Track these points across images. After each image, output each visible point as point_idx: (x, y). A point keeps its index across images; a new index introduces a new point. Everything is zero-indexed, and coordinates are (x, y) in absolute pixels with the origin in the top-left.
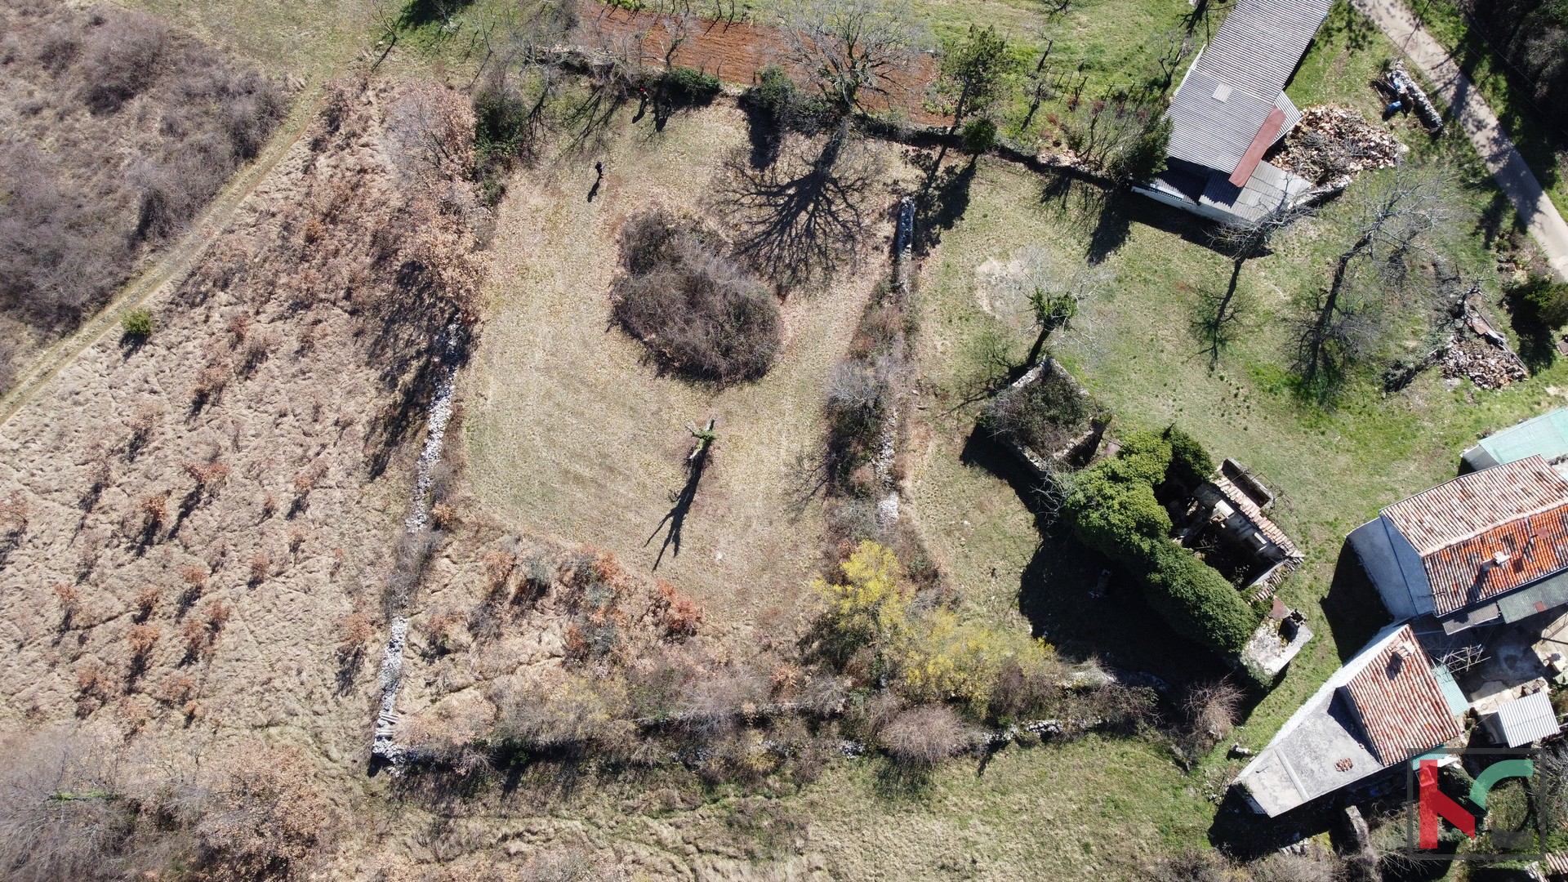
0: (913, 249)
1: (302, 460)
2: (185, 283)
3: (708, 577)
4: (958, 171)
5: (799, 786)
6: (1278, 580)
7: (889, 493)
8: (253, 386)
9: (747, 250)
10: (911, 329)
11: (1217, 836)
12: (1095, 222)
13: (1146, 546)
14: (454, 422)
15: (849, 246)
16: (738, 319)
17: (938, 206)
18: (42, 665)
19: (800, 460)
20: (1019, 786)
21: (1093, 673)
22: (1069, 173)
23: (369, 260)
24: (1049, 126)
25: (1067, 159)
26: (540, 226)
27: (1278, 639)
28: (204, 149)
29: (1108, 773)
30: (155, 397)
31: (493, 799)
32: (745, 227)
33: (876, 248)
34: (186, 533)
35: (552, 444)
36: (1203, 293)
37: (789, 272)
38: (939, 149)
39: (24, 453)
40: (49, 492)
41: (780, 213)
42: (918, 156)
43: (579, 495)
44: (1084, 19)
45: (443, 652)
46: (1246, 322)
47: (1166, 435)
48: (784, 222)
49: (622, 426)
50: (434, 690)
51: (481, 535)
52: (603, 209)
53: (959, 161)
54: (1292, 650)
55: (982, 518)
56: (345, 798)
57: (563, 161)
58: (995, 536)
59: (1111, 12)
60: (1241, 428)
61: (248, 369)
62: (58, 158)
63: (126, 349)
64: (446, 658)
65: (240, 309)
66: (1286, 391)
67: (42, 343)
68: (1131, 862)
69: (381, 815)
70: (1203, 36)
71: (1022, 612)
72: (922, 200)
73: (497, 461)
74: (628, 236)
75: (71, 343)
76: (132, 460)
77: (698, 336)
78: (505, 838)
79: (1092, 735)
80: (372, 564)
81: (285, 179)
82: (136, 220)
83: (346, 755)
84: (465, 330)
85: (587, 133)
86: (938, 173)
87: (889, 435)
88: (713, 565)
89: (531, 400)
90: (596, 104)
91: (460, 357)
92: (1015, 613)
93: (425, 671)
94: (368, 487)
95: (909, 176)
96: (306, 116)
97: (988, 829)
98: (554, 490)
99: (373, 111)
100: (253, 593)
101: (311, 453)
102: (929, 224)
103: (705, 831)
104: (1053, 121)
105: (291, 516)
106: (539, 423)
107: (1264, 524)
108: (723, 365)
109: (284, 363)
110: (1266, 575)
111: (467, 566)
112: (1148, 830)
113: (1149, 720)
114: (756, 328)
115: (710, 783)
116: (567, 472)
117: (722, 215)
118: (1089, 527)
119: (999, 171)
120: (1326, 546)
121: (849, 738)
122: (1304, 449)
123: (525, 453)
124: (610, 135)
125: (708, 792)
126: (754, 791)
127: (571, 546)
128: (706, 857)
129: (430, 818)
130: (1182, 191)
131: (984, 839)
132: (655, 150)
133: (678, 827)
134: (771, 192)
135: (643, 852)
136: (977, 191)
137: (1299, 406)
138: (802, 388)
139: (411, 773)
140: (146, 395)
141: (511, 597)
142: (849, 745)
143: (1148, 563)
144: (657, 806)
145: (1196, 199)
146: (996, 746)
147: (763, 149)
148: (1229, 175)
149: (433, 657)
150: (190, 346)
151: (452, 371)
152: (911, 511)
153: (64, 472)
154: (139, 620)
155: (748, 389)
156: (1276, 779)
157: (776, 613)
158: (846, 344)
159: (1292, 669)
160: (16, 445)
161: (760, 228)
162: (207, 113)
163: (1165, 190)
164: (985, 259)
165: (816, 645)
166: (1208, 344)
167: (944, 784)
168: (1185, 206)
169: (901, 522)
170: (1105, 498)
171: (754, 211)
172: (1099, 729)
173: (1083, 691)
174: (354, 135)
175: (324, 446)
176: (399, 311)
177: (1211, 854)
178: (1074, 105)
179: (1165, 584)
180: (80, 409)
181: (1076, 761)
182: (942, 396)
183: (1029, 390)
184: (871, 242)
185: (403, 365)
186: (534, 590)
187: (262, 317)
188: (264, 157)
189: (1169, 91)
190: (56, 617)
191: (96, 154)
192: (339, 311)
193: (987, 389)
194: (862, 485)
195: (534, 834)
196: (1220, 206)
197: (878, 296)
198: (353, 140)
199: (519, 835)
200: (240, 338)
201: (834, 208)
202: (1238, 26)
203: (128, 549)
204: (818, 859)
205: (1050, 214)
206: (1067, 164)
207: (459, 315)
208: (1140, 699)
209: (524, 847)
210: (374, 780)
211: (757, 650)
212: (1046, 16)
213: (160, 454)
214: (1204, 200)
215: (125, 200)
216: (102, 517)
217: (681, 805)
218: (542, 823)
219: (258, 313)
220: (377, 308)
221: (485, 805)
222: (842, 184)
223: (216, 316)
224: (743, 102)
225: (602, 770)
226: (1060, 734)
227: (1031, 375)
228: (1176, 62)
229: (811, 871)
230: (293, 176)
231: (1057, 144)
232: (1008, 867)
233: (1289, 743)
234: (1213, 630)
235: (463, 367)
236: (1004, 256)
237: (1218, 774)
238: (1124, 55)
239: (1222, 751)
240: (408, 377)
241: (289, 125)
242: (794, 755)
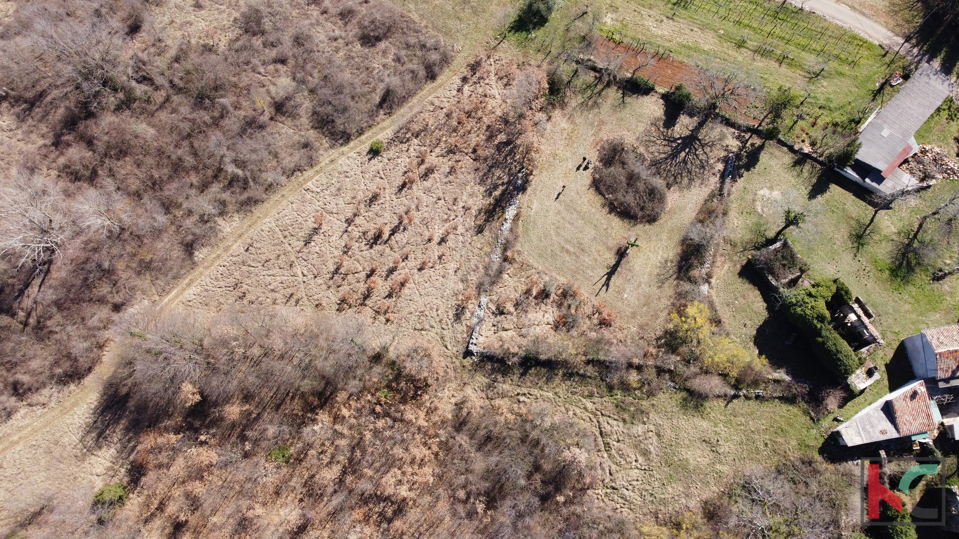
0: (731, 178)
1: (446, 221)
2: (398, 132)
3: (620, 304)
4: (756, 146)
5: (648, 397)
6: (872, 351)
7: (704, 283)
8: (427, 184)
9: (656, 164)
10: (725, 214)
11: (822, 451)
12: (814, 180)
13: (819, 326)
14: (517, 217)
15: (702, 171)
16: (650, 195)
17: (745, 160)
18: (324, 287)
19: (666, 262)
20: (742, 415)
21: (781, 375)
22: (807, 156)
23: (484, 138)
24: (801, 132)
25: (807, 149)
26: (564, 137)
27: (865, 376)
28: (412, 72)
29: (781, 417)
30: (382, 180)
31: (515, 378)
32: (656, 154)
33: (714, 174)
34: (393, 242)
35: (558, 234)
36: (858, 222)
37: (673, 178)
38: (749, 134)
39: (321, 195)
40: (332, 213)
41: (673, 151)
42: (739, 136)
43: (567, 258)
44: (825, 84)
45: (502, 313)
46: (875, 238)
47: (835, 281)
48: (674, 155)
49: (590, 232)
50: (496, 328)
51: (524, 267)
52: (593, 134)
53: (757, 141)
54: (870, 381)
55: (744, 302)
56: (452, 366)
57: (577, 109)
58: (748, 310)
59: (839, 83)
60: (864, 284)
61: (425, 176)
62: (345, 63)
63: (369, 156)
64: (503, 316)
65: (423, 148)
66: (887, 272)
67: (332, 147)
68: (784, 454)
69: (466, 376)
70: (880, 102)
71: (755, 344)
72: (738, 156)
73: (534, 238)
74: (604, 149)
75: (345, 149)
76: (370, 206)
77: (630, 199)
78: (518, 394)
79: (777, 400)
80: (474, 271)
81: (448, 93)
82: (377, 99)
83: (454, 348)
84: (526, 178)
85: (590, 98)
86: (747, 145)
87: (709, 259)
88: (622, 299)
89: (551, 213)
90: (596, 85)
91: (523, 189)
92: (751, 344)
93: (493, 320)
94: (475, 238)
95: (734, 144)
96: (459, 65)
97: (726, 429)
98: (557, 254)
99: (492, 68)
100: (419, 273)
101: (451, 218)
102: (740, 167)
103: (606, 407)
104: (803, 130)
105: (440, 244)
106: (554, 224)
107: (870, 327)
108: (640, 214)
109: (442, 177)
110: (867, 348)
111: (515, 279)
112: (794, 443)
113: (803, 399)
114: (656, 200)
115: (610, 388)
116: (563, 248)
117: (647, 147)
118: (795, 313)
119: (775, 149)
120: (892, 342)
121: (673, 381)
122: (890, 299)
123: (546, 236)
124: (601, 100)
125: (609, 392)
126: (629, 395)
127: (562, 280)
128: (604, 418)
129: (487, 380)
130: (858, 174)
131: (723, 433)
132: (620, 111)
133: (594, 403)
134: (670, 140)
135: (578, 411)
136: (764, 157)
137: (892, 280)
138: (671, 231)
139: (481, 361)
140: (378, 179)
141: (533, 296)
142: (672, 384)
143: (818, 333)
144: (586, 393)
145: (864, 179)
146: (736, 397)
147: (670, 119)
148: (881, 172)
149: (496, 315)
150: (399, 161)
151: (518, 194)
152: (713, 292)
153: (340, 206)
154: (368, 277)
155: (647, 226)
156: (853, 431)
157: (647, 325)
158: (694, 215)
159: (867, 390)
160: (318, 190)
161: (663, 156)
162: (415, 55)
163: (850, 173)
164: (762, 188)
165: (663, 341)
166: (856, 245)
167: (710, 408)
168: (858, 181)
169: (708, 297)
170: (804, 302)
171: (661, 148)
172: (780, 398)
173: (777, 381)
174: (482, 78)
175: (457, 216)
176: (495, 163)
177: (818, 458)
178: (814, 124)
179: (824, 343)
180: (348, 179)
181: (768, 409)
182: (734, 246)
183: (776, 251)
184: (712, 171)
185: (495, 187)
186: (544, 295)
187: (433, 154)
188: (440, 80)
189: (859, 126)
190: (332, 268)
191: (362, 65)
192: (468, 158)
193: (754, 246)
194: (694, 277)
195: (531, 395)
196: (874, 184)
197: (712, 196)
198: (482, 81)
199: (524, 394)
200: (423, 162)
201: (697, 152)
202: (898, 102)
203: (366, 245)
204: (652, 427)
205: (795, 173)
206: (807, 152)
207: (524, 170)
208: (800, 389)
209: (526, 400)
210: (465, 361)
211: (637, 338)
212: (808, 79)
213: (384, 206)
214: (867, 180)
215: (374, 89)
216: (355, 229)
217: (596, 395)
218: (535, 392)
219: (431, 152)
220: (486, 159)
221: (512, 380)
222: (703, 142)
223: (412, 149)
224: (664, 97)
225: (564, 375)
226: (763, 397)
227: (778, 245)
228: (865, 113)
229: (648, 431)
230: (452, 92)
231: (803, 141)
232: (732, 446)
233: (862, 418)
234: (840, 366)
235: (523, 193)
236: (771, 188)
237: (827, 426)
238: (841, 105)
239: (831, 417)
240: (497, 193)
241: (452, 67)
242: (649, 384)
